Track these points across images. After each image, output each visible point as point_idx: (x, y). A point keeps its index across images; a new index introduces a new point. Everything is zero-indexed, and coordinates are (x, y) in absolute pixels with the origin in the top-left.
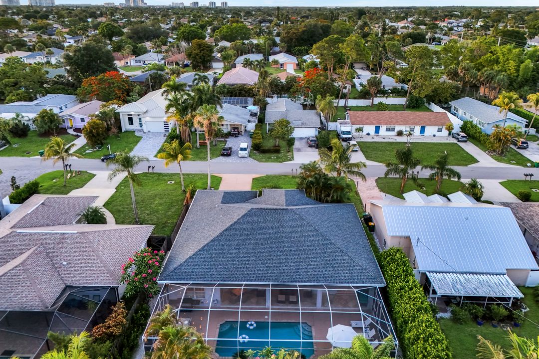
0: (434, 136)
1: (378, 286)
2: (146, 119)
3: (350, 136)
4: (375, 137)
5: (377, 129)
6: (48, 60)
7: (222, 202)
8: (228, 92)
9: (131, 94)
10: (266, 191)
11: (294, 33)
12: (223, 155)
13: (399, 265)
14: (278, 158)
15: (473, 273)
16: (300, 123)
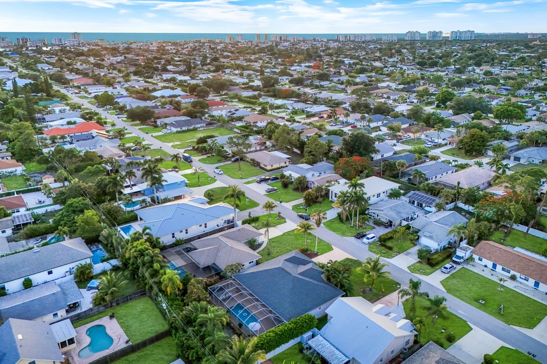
4: (488, 271)
5: (494, 266)
15: (336, 348)
16: (428, 234)
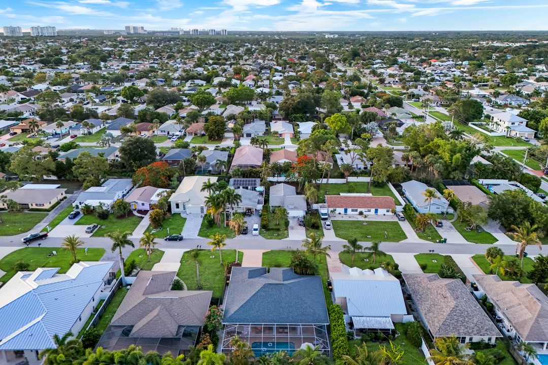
0: (384, 215)
1: (325, 324)
2: (188, 206)
3: (327, 217)
4: (344, 216)
5: (346, 211)
6: (89, 131)
7: (249, 278)
8: (242, 174)
9: (172, 179)
10: (272, 269)
11: (291, 104)
12: (243, 234)
13: (336, 314)
14: (278, 235)
15: (374, 317)
16: (293, 207)
